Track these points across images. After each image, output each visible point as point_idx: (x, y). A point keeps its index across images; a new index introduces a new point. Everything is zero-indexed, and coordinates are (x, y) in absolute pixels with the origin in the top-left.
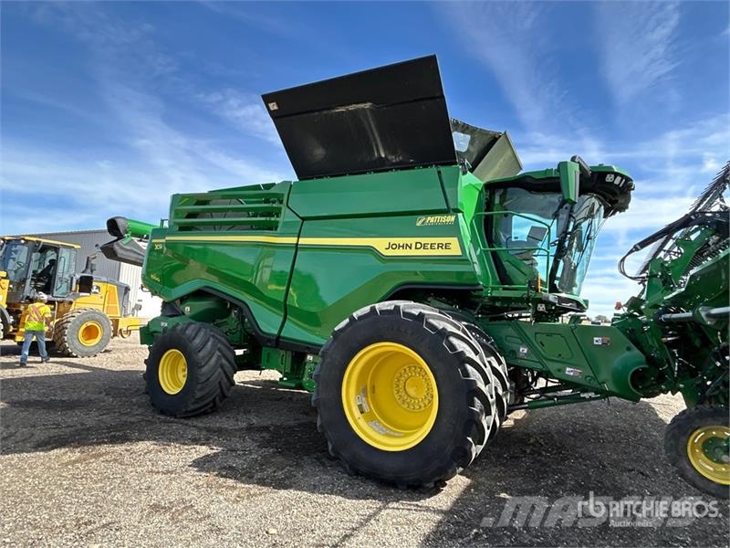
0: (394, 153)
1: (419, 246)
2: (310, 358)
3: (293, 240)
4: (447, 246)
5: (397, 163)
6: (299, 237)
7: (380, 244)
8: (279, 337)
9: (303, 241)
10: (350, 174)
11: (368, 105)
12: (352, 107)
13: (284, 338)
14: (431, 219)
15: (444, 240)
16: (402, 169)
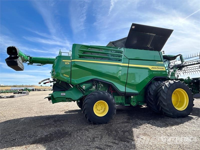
0: (151, 47)
1: (158, 68)
2: (132, 97)
3: (127, 65)
4: (163, 69)
5: (150, 49)
6: (129, 64)
7: (150, 67)
8: (125, 92)
9: (130, 65)
10: (138, 49)
11: (154, 35)
12: (151, 34)
13: (127, 92)
14: (159, 62)
15: (162, 67)
16: (150, 50)
